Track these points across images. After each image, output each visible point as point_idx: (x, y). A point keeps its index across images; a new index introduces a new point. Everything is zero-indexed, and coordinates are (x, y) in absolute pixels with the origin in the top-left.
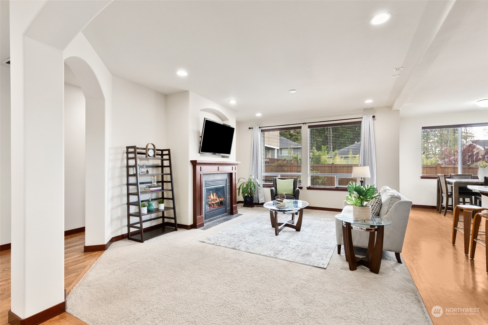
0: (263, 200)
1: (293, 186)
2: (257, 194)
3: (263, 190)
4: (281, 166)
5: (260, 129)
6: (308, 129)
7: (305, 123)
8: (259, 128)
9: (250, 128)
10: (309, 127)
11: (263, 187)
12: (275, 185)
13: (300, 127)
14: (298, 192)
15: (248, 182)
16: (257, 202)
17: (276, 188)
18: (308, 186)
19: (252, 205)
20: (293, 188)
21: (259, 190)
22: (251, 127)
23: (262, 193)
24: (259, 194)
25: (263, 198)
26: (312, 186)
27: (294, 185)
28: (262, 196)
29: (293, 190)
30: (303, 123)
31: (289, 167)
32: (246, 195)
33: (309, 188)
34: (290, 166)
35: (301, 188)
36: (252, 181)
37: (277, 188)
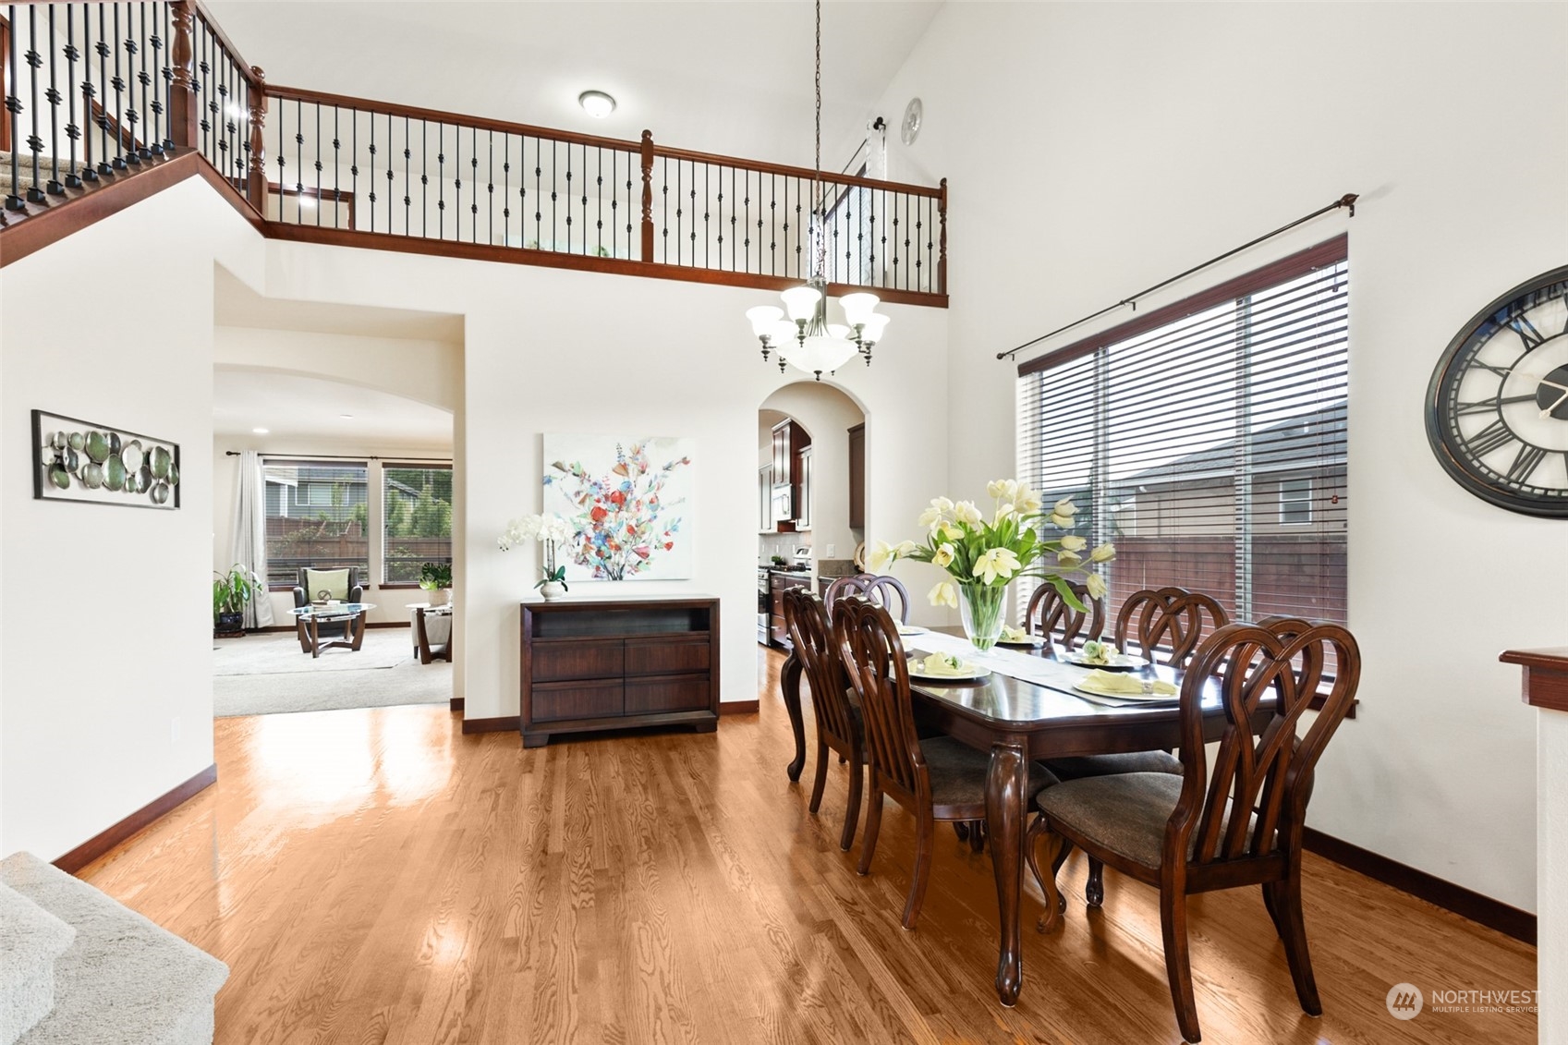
0: (269, 620)
1: (347, 583)
2: (252, 609)
3: (268, 598)
4: (309, 542)
5: (261, 458)
6: (383, 469)
7: (376, 458)
8: (259, 455)
9: (229, 453)
10: (385, 465)
11: (270, 590)
12: (304, 584)
13: (365, 464)
14: (358, 593)
15: (228, 581)
16: (253, 626)
17: (307, 590)
18: (382, 583)
19: (240, 631)
20: (347, 587)
21: (257, 598)
22: (232, 451)
23: (268, 604)
24: (257, 606)
25: (270, 616)
26: (391, 583)
27: (349, 581)
28: (267, 610)
29: (347, 592)
30: (372, 458)
31: (338, 545)
32: (222, 610)
33: (382, 587)
34: (339, 542)
35: (366, 588)
36: (242, 577)
37: (309, 589)
